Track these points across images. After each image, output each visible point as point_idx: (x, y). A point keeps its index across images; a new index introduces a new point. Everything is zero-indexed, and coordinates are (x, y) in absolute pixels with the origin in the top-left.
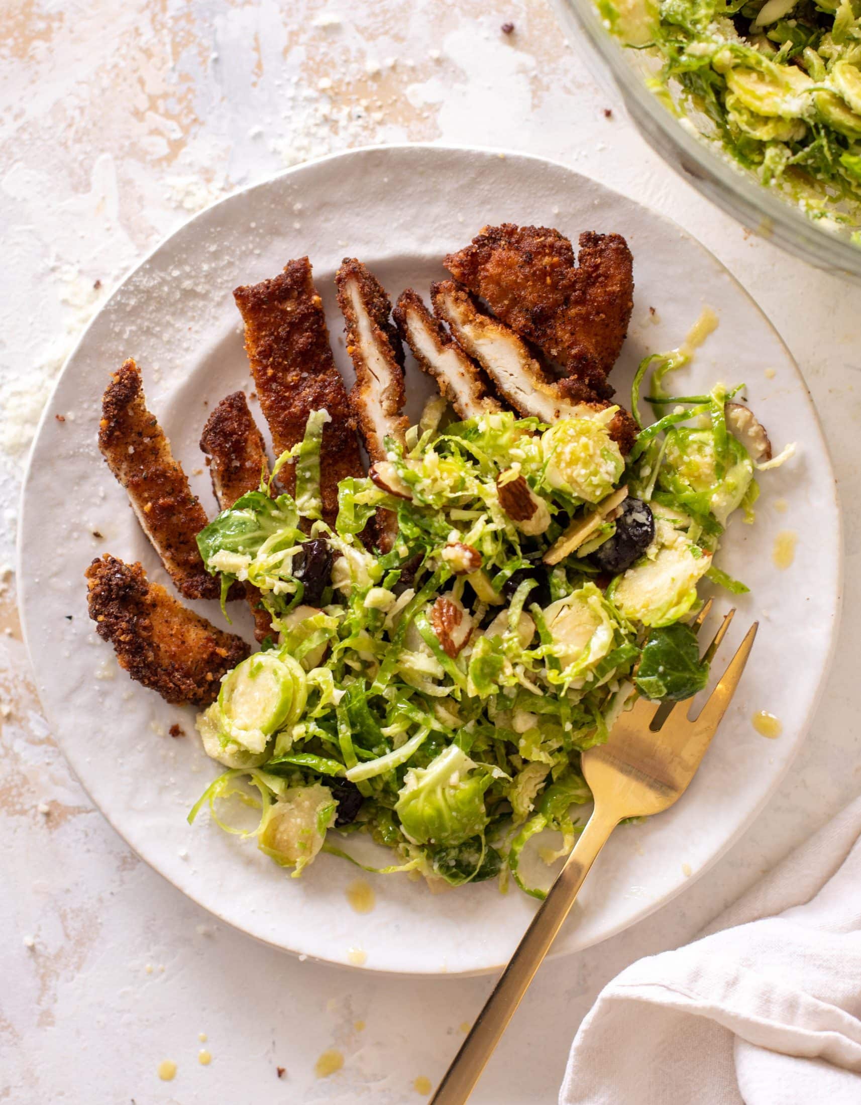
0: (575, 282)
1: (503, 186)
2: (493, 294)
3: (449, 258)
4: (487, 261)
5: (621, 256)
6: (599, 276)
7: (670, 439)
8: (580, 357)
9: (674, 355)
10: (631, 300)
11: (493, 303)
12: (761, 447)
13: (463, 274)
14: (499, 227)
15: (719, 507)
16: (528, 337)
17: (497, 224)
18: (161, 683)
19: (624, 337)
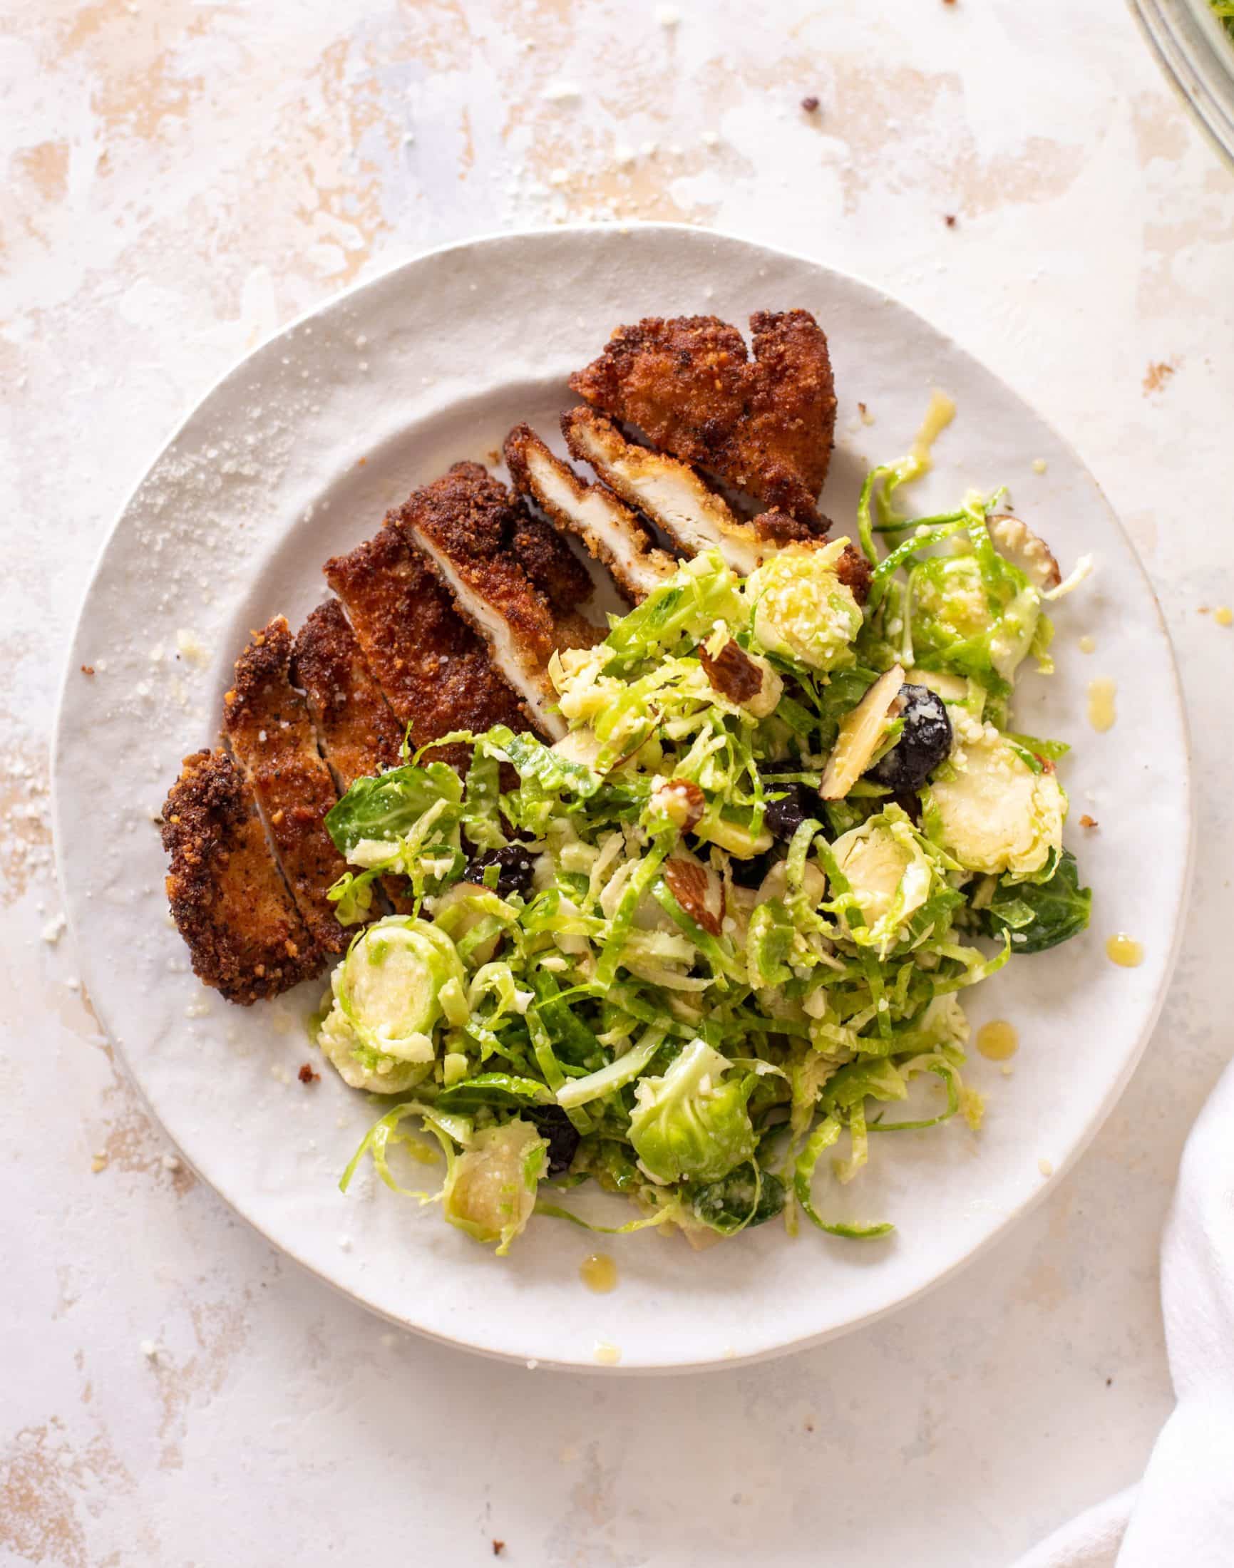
0: (755, 381)
1: (632, 271)
2: (645, 415)
3: (575, 377)
4: (628, 373)
5: (810, 338)
6: (786, 368)
7: (916, 574)
8: (778, 482)
9: (900, 464)
10: (833, 395)
11: (646, 427)
12: (1045, 568)
13: (600, 395)
14: (638, 324)
15: (1002, 658)
16: (702, 467)
17: (633, 320)
19: (831, 446)
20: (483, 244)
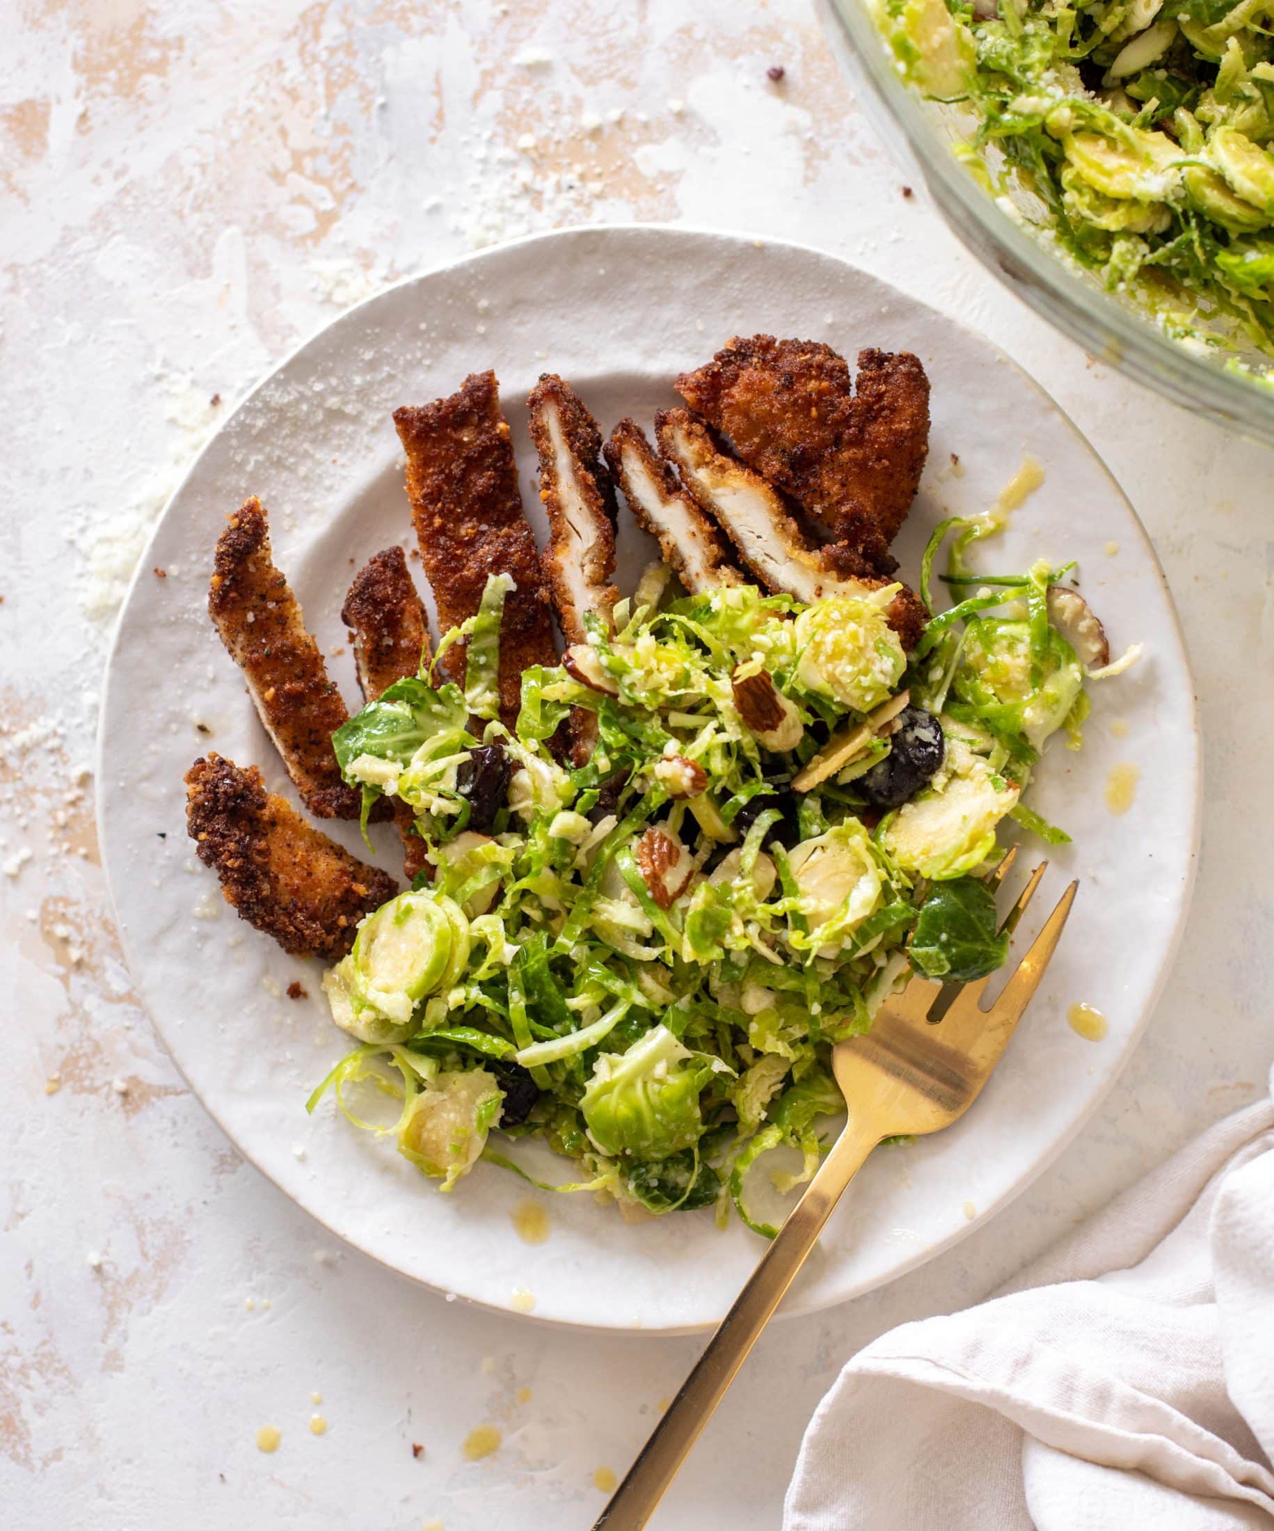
0: (850, 415)
1: (758, 284)
2: (739, 428)
3: (682, 378)
4: (732, 384)
5: (913, 384)
6: (882, 409)
7: (971, 631)
8: (852, 517)
9: (982, 519)
10: (925, 443)
11: (738, 440)
12: (1095, 647)
13: (700, 401)
14: (751, 339)
15: (1033, 726)
16: (784, 488)
17: (748, 335)
18: (278, 926)
19: (915, 492)
20: (617, 231)
